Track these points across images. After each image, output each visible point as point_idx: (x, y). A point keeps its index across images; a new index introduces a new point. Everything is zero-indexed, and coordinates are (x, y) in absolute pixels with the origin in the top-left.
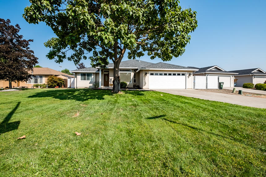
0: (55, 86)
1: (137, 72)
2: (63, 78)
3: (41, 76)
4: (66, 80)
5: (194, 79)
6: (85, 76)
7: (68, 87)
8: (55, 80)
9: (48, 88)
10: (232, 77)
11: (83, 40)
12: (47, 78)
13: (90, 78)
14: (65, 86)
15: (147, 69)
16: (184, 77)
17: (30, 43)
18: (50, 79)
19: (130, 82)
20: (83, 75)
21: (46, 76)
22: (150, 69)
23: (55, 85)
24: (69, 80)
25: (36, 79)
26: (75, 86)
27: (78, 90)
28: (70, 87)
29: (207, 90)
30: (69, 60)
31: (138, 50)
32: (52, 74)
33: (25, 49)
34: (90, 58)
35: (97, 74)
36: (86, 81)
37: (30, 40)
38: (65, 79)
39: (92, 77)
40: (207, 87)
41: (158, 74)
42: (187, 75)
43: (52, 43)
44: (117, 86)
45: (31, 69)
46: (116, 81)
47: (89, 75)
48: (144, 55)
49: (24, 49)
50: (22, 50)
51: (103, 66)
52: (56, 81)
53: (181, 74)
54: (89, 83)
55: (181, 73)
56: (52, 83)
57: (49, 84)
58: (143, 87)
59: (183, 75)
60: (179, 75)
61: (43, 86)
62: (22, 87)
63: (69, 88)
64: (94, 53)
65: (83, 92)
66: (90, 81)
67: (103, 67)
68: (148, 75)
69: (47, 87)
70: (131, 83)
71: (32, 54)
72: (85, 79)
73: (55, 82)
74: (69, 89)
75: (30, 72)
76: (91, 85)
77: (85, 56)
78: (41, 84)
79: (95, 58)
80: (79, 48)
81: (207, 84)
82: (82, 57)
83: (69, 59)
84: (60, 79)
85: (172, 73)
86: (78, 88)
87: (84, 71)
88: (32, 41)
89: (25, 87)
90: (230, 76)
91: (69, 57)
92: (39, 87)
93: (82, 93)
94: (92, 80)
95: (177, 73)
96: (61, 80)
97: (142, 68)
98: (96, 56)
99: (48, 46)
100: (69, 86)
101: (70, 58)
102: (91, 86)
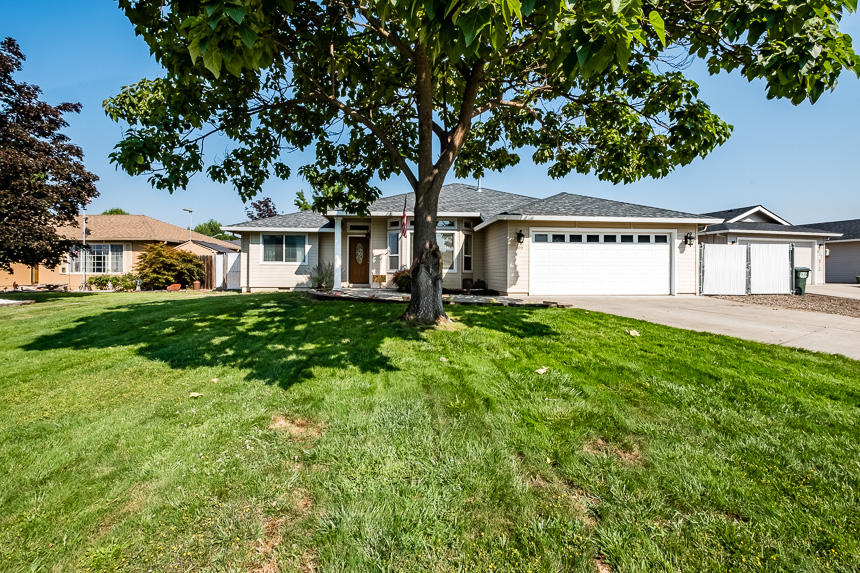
0: (169, 283)
1: (476, 228)
2: (199, 251)
3: (117, 246)
4: (209, 262)
5: (701, 257)
6: (280, 244)
7: (218, 286)
8: (169, 261)
9: (142, 289)
10: (817, 246)
11: (278, 94)
12: (139, 254)
13: (299, 254)
14: (206, 282)
15: (523, 217)
16: (664, 247)
17: (65, 116)
18: (150, 255)
19: (451, 268)
20: (272, 240)
21: (135, 244)
22: (537, 218)
23: (167, 280)
24: (219, 259)
25: (99, 258)
26: (243, 283)
27: (257, 301)
28: (224, 288)
29: (750, 297)
30: (214, 178)
31: (491, 144)
32: (157, 239)
33: (48, 140)
34: (305, 170)
35: (323, 239)
36: (284, 263)
37: (66, 107)
38: (204, 258)
39: (308, 247)
40: (748, 289)
41: (563, 236)
42: (678, 242)
43: (140, 99)
44: (431, 292)
45: (71, 219)
46: (428, 269)
47: (294, 240)
48: (518, 160)
49: (41, 139)
50: (31, 144)
51: (355, 204)
52: (172, 265)
53: (652, 239)
54: (296, 273)
55: (652, 233)
56: (154, 271)
57: (146, 276)
58: (509, 290)
59: (661, 239)
60: (644, 239)
61: (124, 284)
62: (48, 286)
63: (220, 289)
64: (318, 153)
65: (275, 314)
66: (298, 263)
67: (357, 210)
68: (528, 241)
69: (138, 288)
70: (455, 270)
71: (75, 159)
72: (279, 258)
73: (168, 267)
74: (218, 294)
75: (65, 231)
76: (304, 279)
77: (281, 165)
78: (119, 274)
79: (325, 171)
80: (258, 130)
81: (749, 274)
82: (271, 168)
83: (216, 174)
84: (186, 258)
85: (619, 233)
86: (253, 291)
87: (274, 226)
88: (76, 108)
89: (56, 286)
90: (811, 245)
91: (215, 167)
92: (110, 284)
93: (272, 322)
94: (304, 261)
95: (636, 233)
96: (191, 261)
97: (505, 213)
98: (327, 165)
99: (123, 116)
100: (218, 283)
101: (221, 171)
102: (302, 284)
